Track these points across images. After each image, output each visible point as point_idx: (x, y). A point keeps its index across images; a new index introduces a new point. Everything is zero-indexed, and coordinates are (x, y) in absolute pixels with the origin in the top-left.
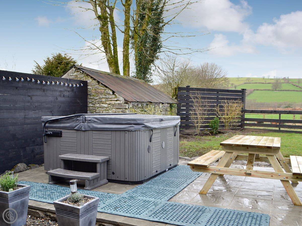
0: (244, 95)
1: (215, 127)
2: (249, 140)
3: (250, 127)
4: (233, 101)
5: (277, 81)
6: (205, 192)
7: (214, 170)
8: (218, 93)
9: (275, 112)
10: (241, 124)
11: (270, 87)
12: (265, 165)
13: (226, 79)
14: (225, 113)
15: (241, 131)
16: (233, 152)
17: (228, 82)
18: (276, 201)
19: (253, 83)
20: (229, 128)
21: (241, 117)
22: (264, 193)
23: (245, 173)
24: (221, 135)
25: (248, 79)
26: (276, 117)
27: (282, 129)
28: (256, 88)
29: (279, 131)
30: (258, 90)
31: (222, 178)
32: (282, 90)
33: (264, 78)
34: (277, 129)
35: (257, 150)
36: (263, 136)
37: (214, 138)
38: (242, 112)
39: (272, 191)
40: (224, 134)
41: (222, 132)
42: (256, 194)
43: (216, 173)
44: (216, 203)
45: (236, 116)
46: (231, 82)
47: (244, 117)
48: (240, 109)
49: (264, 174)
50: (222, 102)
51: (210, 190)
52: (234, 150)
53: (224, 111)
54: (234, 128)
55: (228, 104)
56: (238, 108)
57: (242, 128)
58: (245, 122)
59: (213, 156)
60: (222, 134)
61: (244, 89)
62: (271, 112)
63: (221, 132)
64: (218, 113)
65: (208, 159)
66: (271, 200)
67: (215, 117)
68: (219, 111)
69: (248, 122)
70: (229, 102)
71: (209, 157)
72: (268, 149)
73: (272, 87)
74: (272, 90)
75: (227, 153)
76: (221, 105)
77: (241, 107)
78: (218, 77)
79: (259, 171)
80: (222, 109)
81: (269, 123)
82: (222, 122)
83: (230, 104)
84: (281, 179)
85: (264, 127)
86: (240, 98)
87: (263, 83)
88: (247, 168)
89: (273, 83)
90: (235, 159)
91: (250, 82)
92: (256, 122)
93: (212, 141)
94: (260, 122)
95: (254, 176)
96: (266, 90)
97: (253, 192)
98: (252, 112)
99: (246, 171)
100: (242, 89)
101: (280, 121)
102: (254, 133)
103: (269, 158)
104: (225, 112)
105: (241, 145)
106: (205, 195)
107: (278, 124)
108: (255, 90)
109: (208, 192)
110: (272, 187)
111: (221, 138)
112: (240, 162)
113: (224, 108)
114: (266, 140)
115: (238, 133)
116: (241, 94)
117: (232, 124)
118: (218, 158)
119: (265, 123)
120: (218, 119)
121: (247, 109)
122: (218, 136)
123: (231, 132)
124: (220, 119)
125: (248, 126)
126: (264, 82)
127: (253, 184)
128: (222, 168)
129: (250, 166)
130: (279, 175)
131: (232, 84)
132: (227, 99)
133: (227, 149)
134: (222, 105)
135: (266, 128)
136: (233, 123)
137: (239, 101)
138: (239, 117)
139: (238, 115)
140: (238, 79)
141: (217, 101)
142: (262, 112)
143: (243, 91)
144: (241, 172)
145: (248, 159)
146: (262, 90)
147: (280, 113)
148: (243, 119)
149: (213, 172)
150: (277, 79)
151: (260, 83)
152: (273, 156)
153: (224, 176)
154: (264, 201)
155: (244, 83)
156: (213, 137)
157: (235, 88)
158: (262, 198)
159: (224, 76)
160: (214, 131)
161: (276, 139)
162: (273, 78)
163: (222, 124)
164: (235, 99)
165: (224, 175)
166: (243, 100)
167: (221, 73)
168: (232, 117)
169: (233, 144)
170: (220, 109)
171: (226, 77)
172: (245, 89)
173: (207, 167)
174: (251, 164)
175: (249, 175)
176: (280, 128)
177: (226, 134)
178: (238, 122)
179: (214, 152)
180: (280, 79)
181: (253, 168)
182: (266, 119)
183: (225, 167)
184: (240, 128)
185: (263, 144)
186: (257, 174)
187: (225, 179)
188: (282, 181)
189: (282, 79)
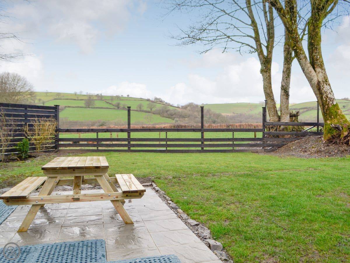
0: (58, 112)
1: (24, 150)
2: (73, 161)
3: (66, 149)
4: (45, 119)
5: (90, 98)
6: (25, 229)
7: (35, 201)
8: (26, 109)
9: (93, 131)
10: (56, 145)
11: (82, 104)
12: (88, 188)
13: (32, 94)
14: (36, 133)
15: (56, 153)
16: (57, 177)
17: (35, 96)
18: (106, 223)
19: (64, 99)
20: (41, 151)
21: (54, 137)
22: (94, 218)
23: (73, 199)
24: (32, 159)
25: (58, 94)
26: (93, 135)
27: (100, 148)
28: (67, 105)
29: (98, 151)
30: (69, 107)
31: (43, 209)
32: (96, 107)
33: (75, 94)
34: (95, 148)
35: (85, 171)
36: (86, 156)
37: (24, 164)
38: (56, 131)
39: (101, 214)
40: (35, 158)
41: (33, 155)
42: (85, 220)
43: (38, 203)
44: (42, 239)
45: (49, 137)
46: (38, 98)
47: (58, 137)
48: (54, 127)
49: (94, 196)
50: (32, 120)
51: (31, 225)
52: (58, 173)
53: (34, 130)
54: (47, 150)
55: (39, 122)
56: (51, 127)
57: (57, 150)
58: (60, 143)
59: (31, 184)
60: (34, 158)
61: (57, 106)
62: (88, 131)
63: (31, 156)
64: (26, 133)
65: (25, 188)
66: (102, 223)
67: (23, 139)
68: (29, 130)
69: (62, 143)
70: (40, 120)
71: (26, 186)
72: (96, 169)
73: (85, 104)
74: (85, 108)
75: (50, 179)
76: (30, 123)
77: (55, 126)
78: (22, 90)
79: (88, 194)
80: (32, 128)
81: (86, 143)
82: (33, 144)
83: (42, 123)
84: (111, 200)
85: (80, 148)
86: (53, 116)
87: (75, 100)
88: (74, 192)
89: (86, 100)
90: (57, 184)
91: (61, 98)
92: (71, 143)
93: (23, 167)
94: (76, 142)
95: (83, 201)
96: (78, 107)
97: (81, 219)
98: (68, 131)
99: (74, 196)
100: (55, 105)
101: (98, 140)
102: (71, 154)
103: (98, 179)
104: (36, 131)
105: (66, 167)
106: (25, 233)
107: (96, 143)
108: (66, 107)
109: (29, 228)
110: (100, 210)
111: (33, 163)
112: (60, 187)
113: (35, 127)
114: (92, 160)
115: (53, 156)
116: (54, 111)
117: (44, 146)
118: (38, 186)
119: (81, 143)
120: (28, 140)
121: (61, 128)
122: (29, 161)
123: (44, 155)
124: (30, 140)
125: (63, 147)
126: (76, 97)
127: (79, 210)
128: (45, 196)
129: (77, 190)
130: (109, 196)
131: (40, 100)
132: (38, 116)
133: (50, 174)
134: (32, 124)
135: (83, 148)
136: (46, 144)
137: (52, 118)
138: (52, 137)
139: (51, 135)
140: (47, 94)
141: (26, 118)
142: (78, 131)
143: (56, 108)
144: (68, 198)
145: (75, 183)
146: (74, 107)
147: (97, 131)
148: (58, 140)
149: (34, 203)
150: (89, 95)
151: (71, 99)
152: (102, 176)
153: (44, 206)
154: (95, 225)
155: (53, 99)
156: (23, 162)
157: (44, 104)
158: (92, 223)
159: (29, 90)
160: (23, 155)
161: (101, 158)
162: (85, 94)
163: (32, 146)
164: (48, 117)
165: (44, 204)
166: (56, 117)
167: (25, 85)
168: (44, 138)
169: (57, 168)
170: (29, 129)
171: (32, 91)
172: (59, 106)
173: (26, 198)
174: (79, 187)
175: (78, 200)
176: (98, 148)
177: (38, 158)
178: (52, 143)
179: (31, 179)
180: (92, 96)
181: (80, 192)
182: (82, 138)
183: (48, 195)
184: (54, 149)
185: (90, 164)
186: (87, 198)
187: (47, 209)
188: (112, 201)
189: (95, 96)
